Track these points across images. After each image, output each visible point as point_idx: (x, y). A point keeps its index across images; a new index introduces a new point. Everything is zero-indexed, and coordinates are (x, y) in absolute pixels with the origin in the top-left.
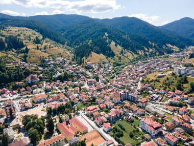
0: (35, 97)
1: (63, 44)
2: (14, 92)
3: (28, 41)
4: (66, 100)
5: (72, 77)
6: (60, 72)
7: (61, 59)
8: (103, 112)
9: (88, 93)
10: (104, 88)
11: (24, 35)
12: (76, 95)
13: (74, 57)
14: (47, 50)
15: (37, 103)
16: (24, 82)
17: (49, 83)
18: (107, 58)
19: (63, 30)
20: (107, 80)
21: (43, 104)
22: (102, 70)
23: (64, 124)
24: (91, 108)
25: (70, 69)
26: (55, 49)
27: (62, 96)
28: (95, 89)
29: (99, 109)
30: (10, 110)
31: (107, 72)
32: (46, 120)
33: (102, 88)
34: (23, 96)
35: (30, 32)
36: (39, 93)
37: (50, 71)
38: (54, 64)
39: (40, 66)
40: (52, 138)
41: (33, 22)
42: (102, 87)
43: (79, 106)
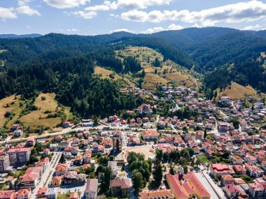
0: (145, 133)
1: (189, 68)
2: (124, 121)
3: (146, 63)
4: (183, 146)
5: (195, 114)
6: (180, 106)
7: (183, 88)
8: (240, 179)
9: (218, 142)
10: (248, 142)
11: (143, 56)
12: (199, 141)
13: (203, 87)
14: (166, 74)
15: (146, 140)
16: (136, 111)
17: (163, 118)
18: (258, 93)
19: (192, 50)
20: (254, 129)
21: (152, 143)
23: (176, 177)
24: (220, 166)
25: (194, 103)
26: (177, 75)
27: (178, 139)
28: (229, 139)
29: (233, 172)
30: (117, 141)
32: (153, 165)
33: (243, 140)
34: (132, 129)
35: (149, 52)
36: (150, 128)
37: (167, 102)
38: (173, 94)
39: (156, 94)
40: (158, 191)
41: (155, 40)
42: (244, 138)
43: (201, 158)
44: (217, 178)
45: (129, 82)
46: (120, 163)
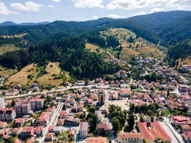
0: (121, 92)
1: (156, 43)
2: (106, 82)
3: (123, 40)
4: (150, 102)
5: (160, 78)
6: (148, 72)
7: (151, 59)
9: (179, 100)
11: (121, 35)
12: (163, 99)
13: (167, 58)
14: (138, 48)
15: (123, 96)
16: (115, 76)
17: (135, 81)
19: (159, 29)
21: (127, 99)
23: (145, 124)
24: (180, 118)
25: (159, 70)
26: (146, 49)
27: (147, 97)
28: (188, 98)
30: (102, 96)
32: (127, 115)
34: (112, 88)
35: (125, 32)
36: (125, 88)
37: (138, 69)
38: (143, 63)
39: (130, 63)
40: (131, 133)
41: (130, 23)
43: (164, 111)
44: (177, 127)
45: (110, 54)
46: (104, 112)
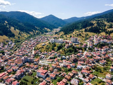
22: (6, 47)
31: (10, 47)
